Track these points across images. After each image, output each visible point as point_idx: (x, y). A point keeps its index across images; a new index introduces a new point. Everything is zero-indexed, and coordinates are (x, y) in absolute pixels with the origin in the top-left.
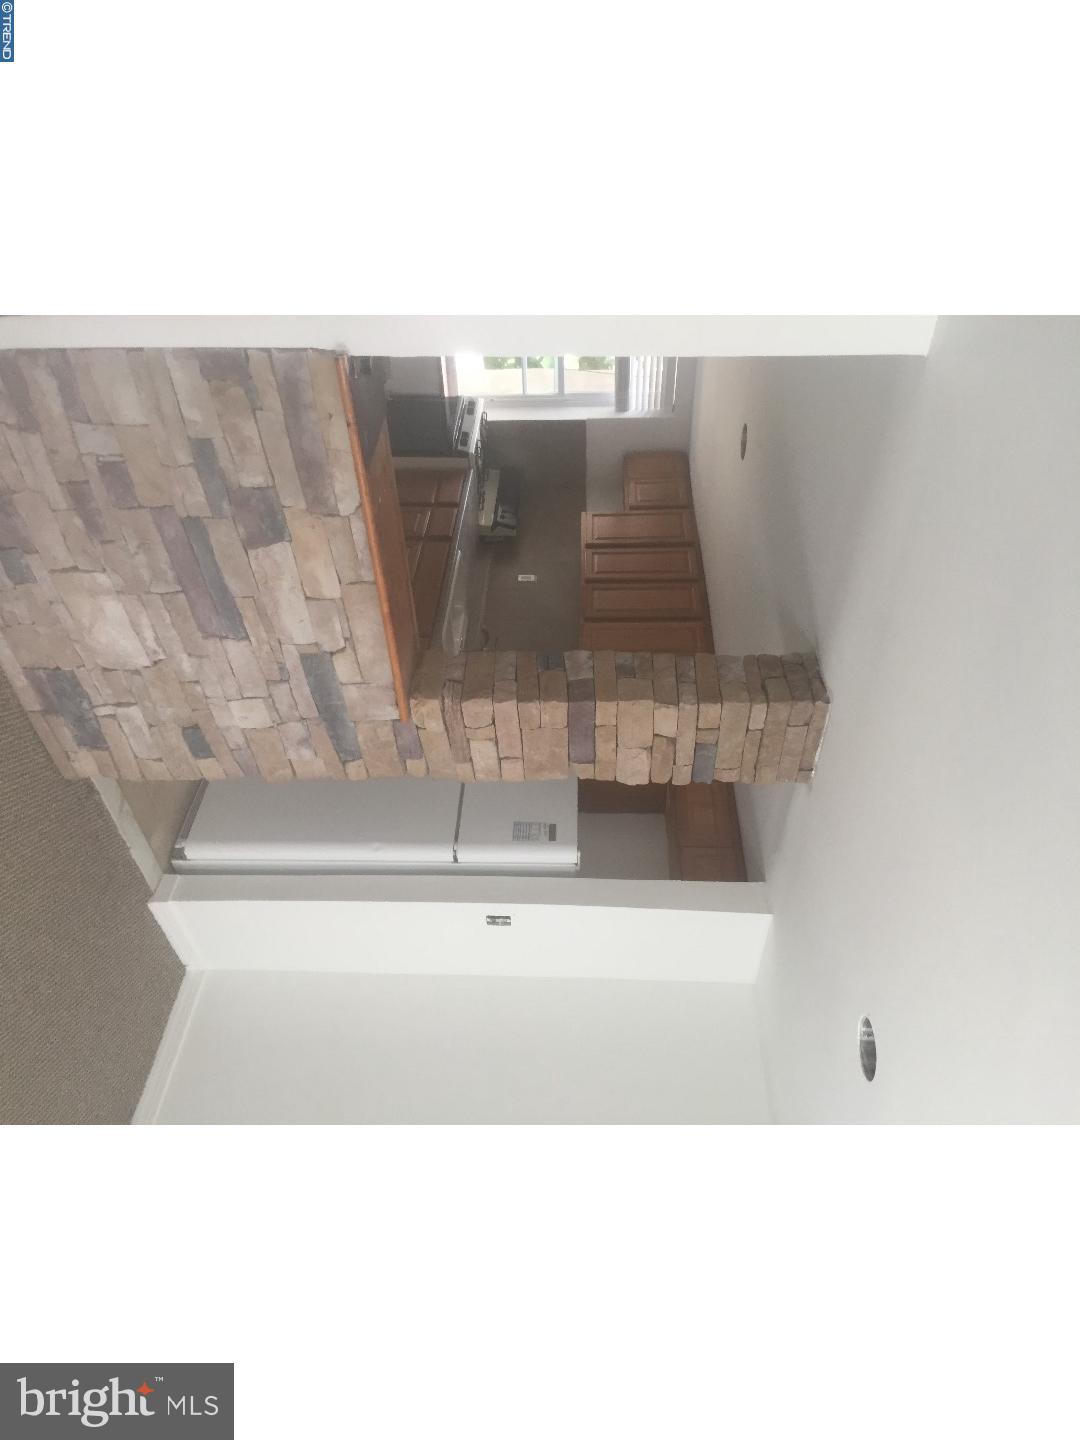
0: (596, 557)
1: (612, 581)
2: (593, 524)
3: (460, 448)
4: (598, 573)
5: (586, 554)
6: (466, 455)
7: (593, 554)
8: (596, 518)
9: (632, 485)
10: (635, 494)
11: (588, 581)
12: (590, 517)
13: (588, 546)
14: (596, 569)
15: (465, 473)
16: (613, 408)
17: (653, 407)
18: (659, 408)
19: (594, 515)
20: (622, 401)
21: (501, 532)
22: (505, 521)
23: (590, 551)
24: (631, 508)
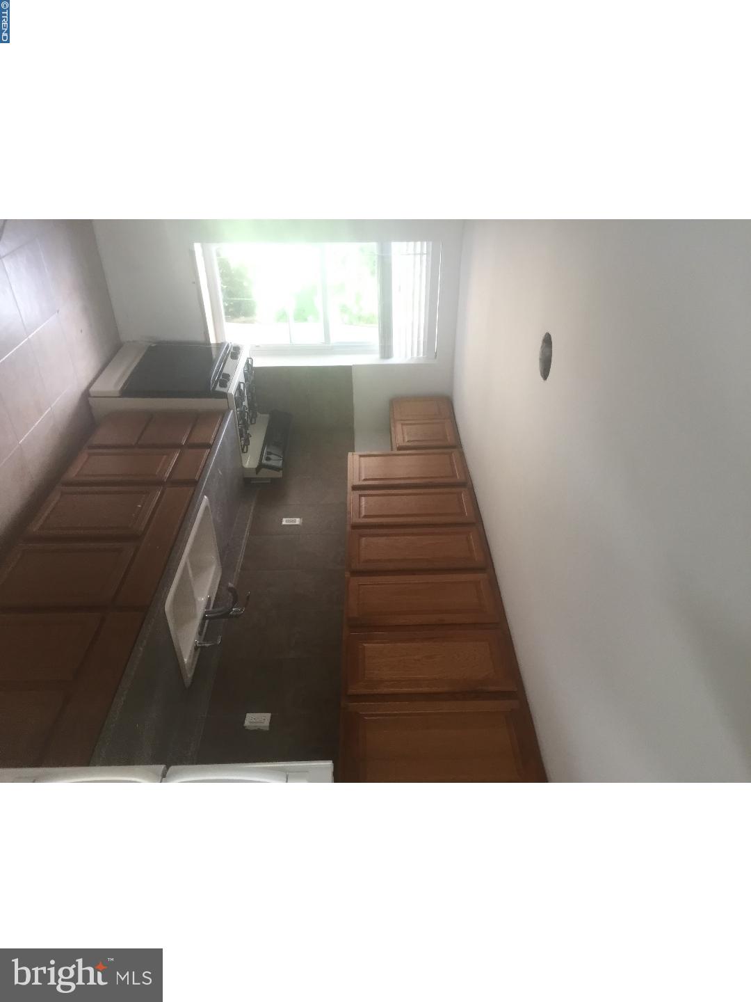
0: (363, 499)
1: (381, 526)
2: (360, 463)
3: (218, 388)
4: (365, 517)
5: (352, 496)
6: (224, 395)
7: (360, 496)
8: (362, 458)
9: (399, 427)
10: (402, 435)
11: (355, 527)
12: (356, 458)
13: (355, 488)
14: (363, 513)
15: (223, 414)
16: (378, 356)
17: (415, 355)
18: (421, 355)
19: (361, 456)
20: (386, 350)
21: (265, 473)
22: (271, 463)
23: (358, 493)
24: (400, 448)
